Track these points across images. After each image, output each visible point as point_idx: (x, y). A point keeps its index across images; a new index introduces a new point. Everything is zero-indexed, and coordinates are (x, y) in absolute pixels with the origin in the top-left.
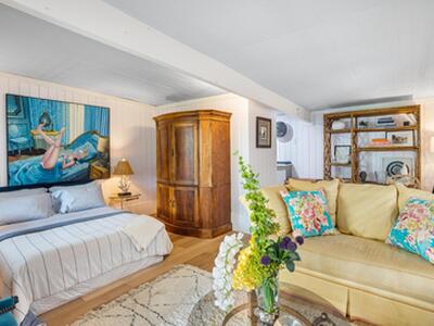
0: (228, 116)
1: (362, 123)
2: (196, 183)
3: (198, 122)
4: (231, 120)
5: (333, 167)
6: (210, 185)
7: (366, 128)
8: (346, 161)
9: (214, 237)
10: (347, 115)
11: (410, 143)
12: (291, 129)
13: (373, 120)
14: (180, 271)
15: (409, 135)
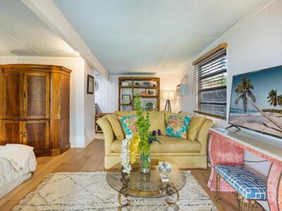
0: (69, 72)
1: (136, 84)
2: (47, 117)
3: (50, 73)
4: (71, 75)
5: (121, 106)
6: (59, 118)
7: (138, 86)
8: (128, 103)
9: (62, 153)
10: (130, 79)
11: (155, 95)
12: (98, 85)
13: (141, 83)
14: (53, 177)
15: (154, 91)
